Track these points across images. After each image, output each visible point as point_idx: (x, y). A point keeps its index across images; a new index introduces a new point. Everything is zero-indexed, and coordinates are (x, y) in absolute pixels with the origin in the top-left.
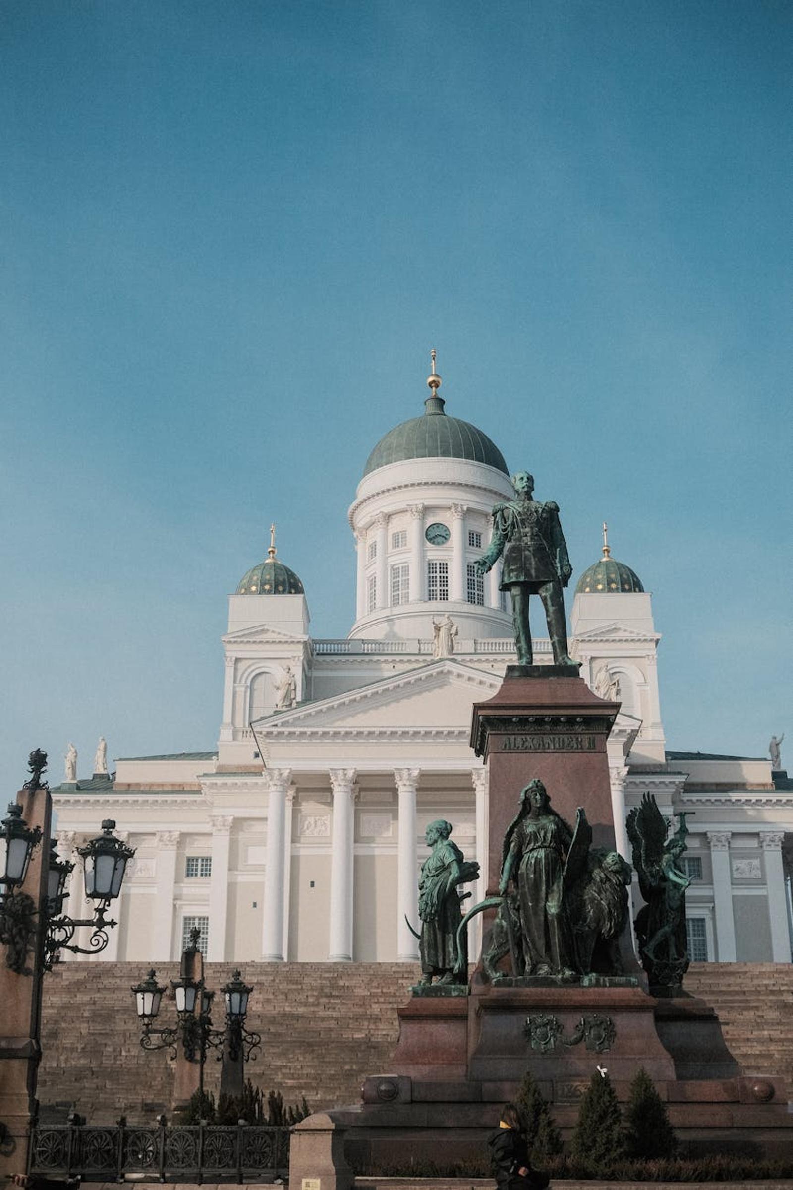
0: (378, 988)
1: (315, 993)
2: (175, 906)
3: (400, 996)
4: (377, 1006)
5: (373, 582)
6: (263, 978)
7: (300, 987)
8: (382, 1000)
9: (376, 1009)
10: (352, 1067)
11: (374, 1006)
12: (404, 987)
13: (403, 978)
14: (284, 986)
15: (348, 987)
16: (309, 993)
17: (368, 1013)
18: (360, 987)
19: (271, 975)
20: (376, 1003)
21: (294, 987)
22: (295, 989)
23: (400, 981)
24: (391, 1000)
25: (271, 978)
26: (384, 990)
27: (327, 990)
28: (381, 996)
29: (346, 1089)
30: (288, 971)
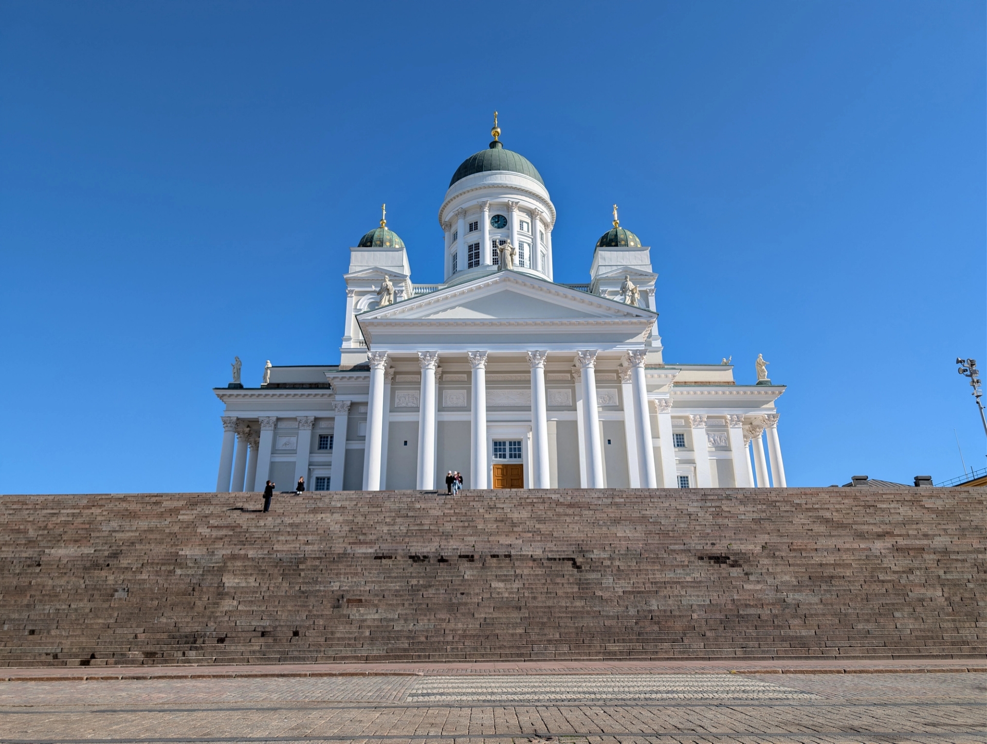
0: (450, 509)
1: (393, 514)
2: (309, 469)
3: (471, 516)
4: (449, 524)
5: (455, 257)
6: (346, 503)
7: (379, 509)
8: (454, 519)
9: (448, 527)
10: (418, 581)
11: (446, 524)
12: (475, 508)
13: (474, 500)
14: (365, 509)
15: (424, 509)
16: (388, 514)
17: (441, 530)
18: (435, 509)
19: (355, 500)
20: (447, 521)
21: (374, 510)
22: (374, 512)
23: (471, 504)
24: (463, 518)
25: (355, 503)
26: (456, 511)
27: (403, 512)
28: (453, 516)
29: (410, 604)
30: (371, 498)
